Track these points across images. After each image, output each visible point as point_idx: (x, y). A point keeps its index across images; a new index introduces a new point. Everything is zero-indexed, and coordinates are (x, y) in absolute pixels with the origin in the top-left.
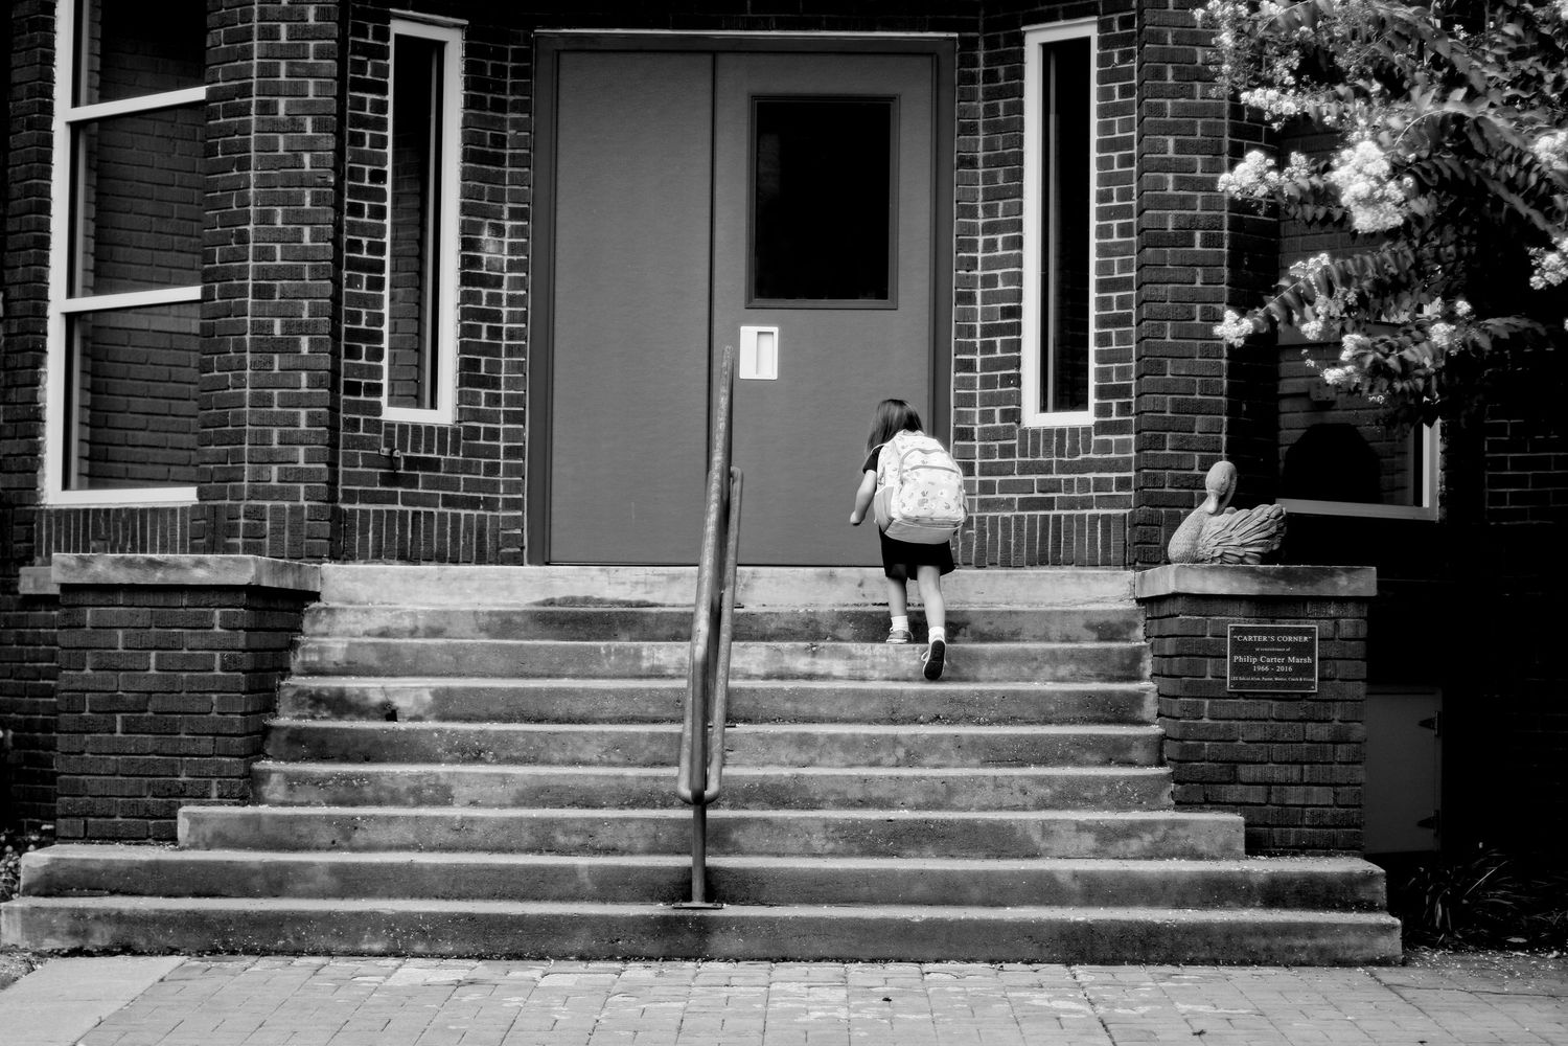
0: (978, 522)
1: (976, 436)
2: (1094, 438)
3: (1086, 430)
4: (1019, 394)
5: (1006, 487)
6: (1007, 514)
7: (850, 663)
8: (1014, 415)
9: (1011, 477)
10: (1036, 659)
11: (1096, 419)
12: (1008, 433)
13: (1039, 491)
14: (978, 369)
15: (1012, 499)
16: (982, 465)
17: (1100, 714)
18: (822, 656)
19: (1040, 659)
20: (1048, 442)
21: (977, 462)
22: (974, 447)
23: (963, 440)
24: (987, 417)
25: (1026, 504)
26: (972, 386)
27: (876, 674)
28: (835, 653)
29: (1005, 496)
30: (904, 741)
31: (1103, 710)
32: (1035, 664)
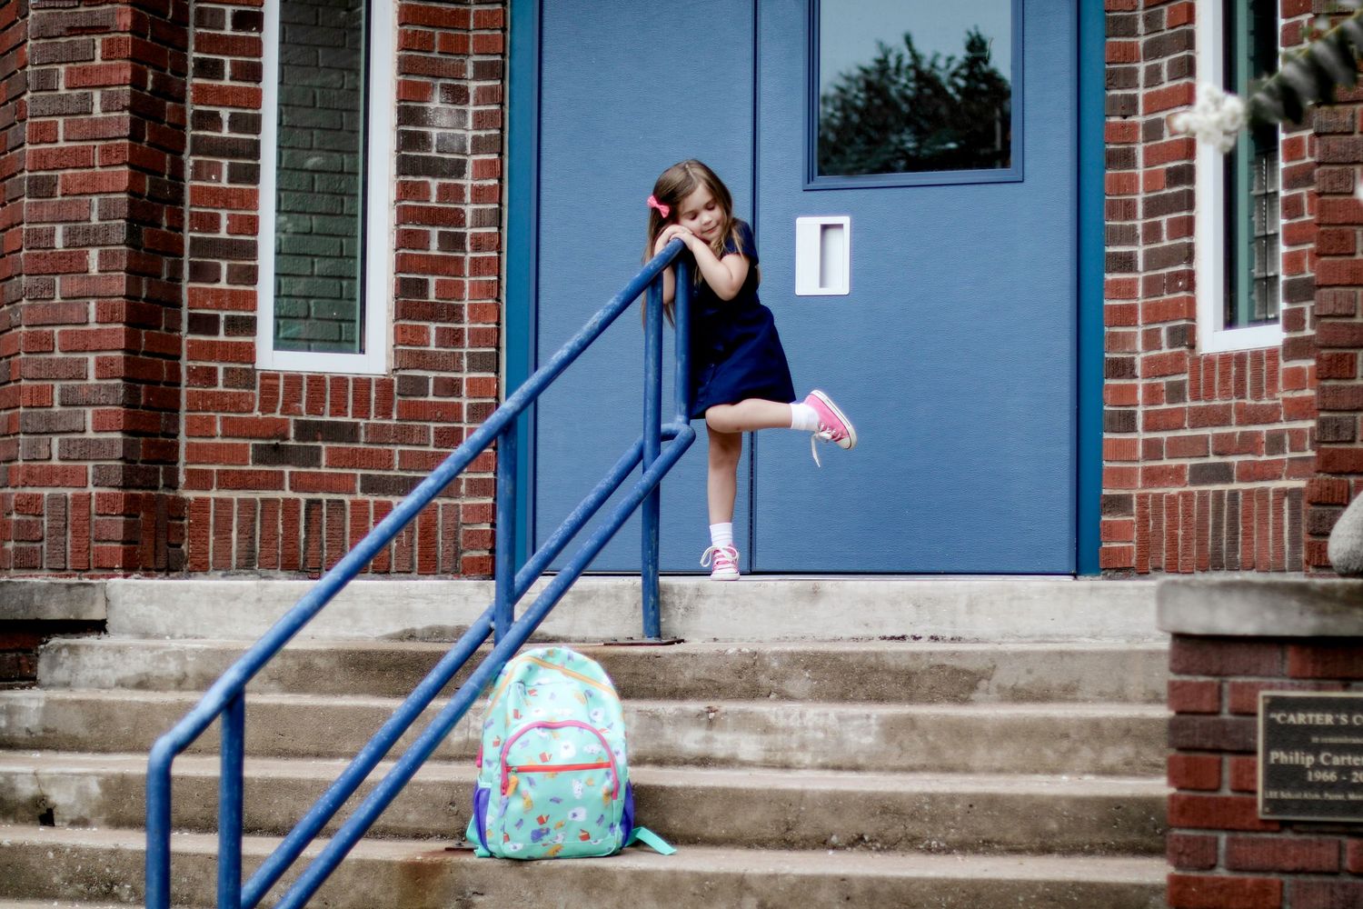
0: (1140, 504)
1: (1139, 371)
2: (1284, 365)
3: (1272, 354)
4: (1191, 303)
5: (1177, 448)
6: (1174, 491)
7: (768, 739)
8: (1186, 336)
9: (1181, 433)
10: (1066, 736)
11: (1285, 335)
12: (1176, 364)
13: (1217, 454)
14: (1140, 266)
15: (1182, 467)
16: (1147, 414)
17: (1135, 837)
18: (723, 728)
19: (1074, 736)
20: (1225, 374)
21: (1140, 411)
22: (1135, 388)
23: (1119, 377)
24: (1151, 340)
25: (1201, 474)
26: (1131, 293)
27: (807, 758)
28: (744, 722)
29: (1174, 463)
30: (755, 885)
31: (1143, 831)
32: (1065, 744)
